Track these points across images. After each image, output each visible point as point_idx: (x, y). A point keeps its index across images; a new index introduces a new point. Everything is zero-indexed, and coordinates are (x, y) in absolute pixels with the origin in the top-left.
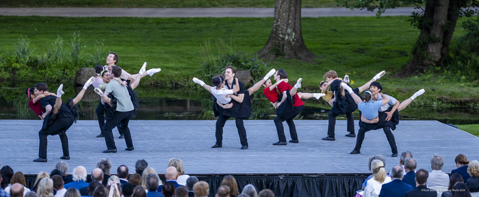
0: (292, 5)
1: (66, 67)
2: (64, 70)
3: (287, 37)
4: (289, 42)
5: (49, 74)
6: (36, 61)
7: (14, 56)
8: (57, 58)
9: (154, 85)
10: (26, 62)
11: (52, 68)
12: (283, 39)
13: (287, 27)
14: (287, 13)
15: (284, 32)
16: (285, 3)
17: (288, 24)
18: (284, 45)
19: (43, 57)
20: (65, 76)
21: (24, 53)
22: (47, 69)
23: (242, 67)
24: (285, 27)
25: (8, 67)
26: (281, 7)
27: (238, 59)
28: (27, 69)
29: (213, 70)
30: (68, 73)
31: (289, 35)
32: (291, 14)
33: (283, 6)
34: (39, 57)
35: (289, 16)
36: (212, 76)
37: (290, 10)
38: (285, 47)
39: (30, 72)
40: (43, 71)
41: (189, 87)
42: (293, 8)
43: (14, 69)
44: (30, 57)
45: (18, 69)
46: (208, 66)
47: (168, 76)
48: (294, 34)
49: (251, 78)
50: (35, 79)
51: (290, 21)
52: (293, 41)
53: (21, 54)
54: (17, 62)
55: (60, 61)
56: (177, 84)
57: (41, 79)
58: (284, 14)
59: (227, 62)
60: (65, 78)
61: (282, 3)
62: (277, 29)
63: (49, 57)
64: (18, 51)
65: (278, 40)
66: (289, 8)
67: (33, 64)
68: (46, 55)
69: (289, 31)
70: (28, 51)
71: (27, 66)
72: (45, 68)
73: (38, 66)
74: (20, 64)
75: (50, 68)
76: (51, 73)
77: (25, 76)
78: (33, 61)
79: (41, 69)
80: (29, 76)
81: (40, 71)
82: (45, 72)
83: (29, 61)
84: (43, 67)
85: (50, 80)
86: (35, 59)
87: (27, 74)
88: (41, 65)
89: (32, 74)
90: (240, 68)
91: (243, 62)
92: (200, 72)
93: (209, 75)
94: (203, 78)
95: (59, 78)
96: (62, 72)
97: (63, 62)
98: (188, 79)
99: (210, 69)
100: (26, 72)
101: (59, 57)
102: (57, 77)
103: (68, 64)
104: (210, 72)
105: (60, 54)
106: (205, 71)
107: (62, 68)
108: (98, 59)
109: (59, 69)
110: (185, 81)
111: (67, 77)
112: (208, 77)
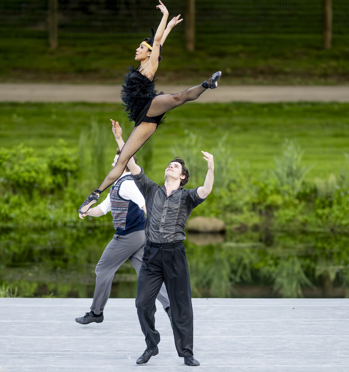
5: (337, 217)
6: (315, 191)
7: (273, 181)
10: (295, 193)
11: (344, 205)
19: (327, 184)
21: (291, 174)
22: (335, 207)
25: (259, 203)
28: (296, 206)
34: (319, 182)
39: (302, 213)
40: (327, 211)
43: (271, 208)
44: (304, 183)
45: (277, 208)
50: (310, 229)
53: (285, 179)
54: (278, 192)
57: (319, 226)
64: (279, 170)
67: (308, 196)
68: (332, 179)
70: (298, 170)
71: (296, 202)
72: (331, 205)
73: (317, 202)
74: (283, 196)
75: (339, 203)
76: (341, 215)
77: (290, 221)
78: (308, 191)
79: (324, 208)
80: (298, 221)
81: (320, 211)
82: (330, 214)
83: (302, 191)
84: (327, 203)
85: (338, 230)
86: (313, 187)
87: (294, 216)
88: (324, 199)
89: (305, 217)
100: (292, 213)
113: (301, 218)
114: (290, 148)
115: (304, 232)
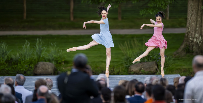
0: (198, 17)
1: (31, 63)
2: (29, 65)
3: (195, 40)
4: (197, 44)
5: (20, 68)
6: (12, 59)
10: (5, 60)
11: (22, 64)
12: (193, 41)
13: (195, 32)
14: (195, 23)
15: (193, 36)
16: (193, 15)
17: (196, 31)
18: (193, 46)
20: (30, 69)
21: (3, 53)
22: (19, 64)
23: (151, 59)
24: (193, 33)
26: (190, 19)
28: (5, 65)
30: (32, 67)
31: (196, 38)
32: (198, 23)
33: (192, 18)
34: (13, 57)
35: (196, 24)
37: (197, 21)
38: (194, 47)
39: (7, 67)
40: (16, 66)
42: (199, 19)
44: (8, 57)
46: (127, 59)
47: (100, 67)
48: (200, 38)
49: (156, 67)
51: (197, 29)
52: (200, 42)
55: (27, 58)
57: (13, 71)
58: (193, 24)
60: (30, 70)
61: (191, 16)
62: (188, 34)
65: (189, 42)
66: (197, 18)
67: (9, 61)
68: (18, 54)
69: (197, 35)
70: (6, 52)
71: (5, 63)
72: (17, 64)
73: (13, 63)
75: (20, 63)
76: (21, 67)
77: (3, 69)
78: (9, 59)
80: (6, 70)
81: (13, 66)
82: (17, 67)
83: (7, 59)
84: (16, 63)
86: (11, 58)
87: (4, 68)
90: (150, 60)
91: (151, 55)
92: (122, 64)
93: (128, 66)
94: (123, 68)
95: (26, 71)
96: (29, 66)
97: (30, 59)
98: (113, 69)
99: (128, 61)
100: (4, 67)
101: (26, 56)
102: (24, 70)
103: (33, 60)
104: (128, 63)
105: (27, 53)
106: (125, 63)
107: (29, 64)
108: (53, 56)
109: (27, 64)
110: (112, 70)
111: (32, 70)
112: (127, 67)
114: (3, 44)
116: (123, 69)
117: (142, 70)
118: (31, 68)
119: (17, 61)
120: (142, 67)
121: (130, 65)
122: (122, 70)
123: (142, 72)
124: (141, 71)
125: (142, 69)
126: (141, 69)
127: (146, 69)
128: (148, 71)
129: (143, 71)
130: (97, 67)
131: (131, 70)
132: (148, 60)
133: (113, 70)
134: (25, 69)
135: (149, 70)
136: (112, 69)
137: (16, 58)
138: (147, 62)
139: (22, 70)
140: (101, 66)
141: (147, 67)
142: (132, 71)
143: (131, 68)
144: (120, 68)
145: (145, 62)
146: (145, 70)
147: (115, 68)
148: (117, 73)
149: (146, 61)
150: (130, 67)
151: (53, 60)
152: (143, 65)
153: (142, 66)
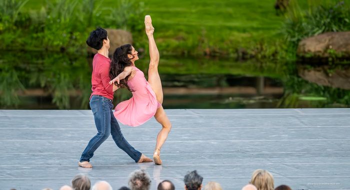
1: (75, 28)
2: (71, 33)
5: (49, 40)
6: (29, 20)
8: (60, 15)
9: (210, 55)
10: (14, 20)
11: (54, 30)
19: (38, 13)
20: (73, 42)
21: (9, 6)
22: (46, 32)
23: (345, 26)
27: (340, 13)
28: (15, 31)
29: (301, 30)
30: (78, 37)
34: (33, 14)
36: (299, 40)
39: (20, 37)
40: (40, 35)
41: (264, 57)
44: (19, 14)
46: (293, 25)
47: (231, 42)
50: (28, 48)
53: (5, 8)
55: (65, 19)
56: (244, 53)
57: (36, 46)
59: (321, 17)
60: (73, 45)
63: (48, 13)
64: (1, 4)
67: (24, 24)
68: (43, 10)
70: (16, 4)
71: (15, 28)
72: (43, 30)
73: (32, 28)
74: (4, 23)
75: (49, 29)
76: (52, 38)
77: (12, 42)
78: (24, 19)
79: (37, 32)
80: (18, 42)
82: (44, 37)
83: (19, 19)
84: (40, 28)
85: (51, 49)
86: (27, 16)
87: (15, 39)
88: (36, 25)
89: (23, 39)
90: (342, 28)
91: (346, 17)
92: (280, 35)
93: (295, 39)
94: (285, 43)
95: (65, 46)
96: (69, 35)
97: (70, 20)
98: (261, 45)
99: (296, 29)
100: (13, 37)
101: (63, 13)
102: (61, 44)
103: (78, 24)
104: (296, 34)
105: (66, 8)
106: (289, 33)
107: (69, 30)
108: (124, 15)
109: (65, 31)
110: (257, 49)
111: (77, 44)
112: (294, 42)
113: (20, 40)
115: (23, 51)
116: (285, 47)
117: (331, 49)
118: (76, 40)
119: (43, 24)
120: (331, 43)
121: (300, 37)
122: (282, 48)
123: (330, 53)
124: (329, 51)
125: (331, 47)
126: (327, 48)
127: (339, 47)
128: (342, 52)
129: (332, 51)
130: (222, 41)
131: (306, 50)
132: (339, 27)
133: (262, 49)
134: (63, 43)
135: (344, 50)
136: (259, 46)
137: (39, 17)
138: (337, 31)
139: (55, 43)
140: (232, 38)
141: (341, 43)
142: (309, 51)
143: (304, 45)
144: (277, 43)
145: (332, 31)
146: (336, 50)
147: (266, 44)
148: (271, 53)
149: (334, 29)
150: (301, 43)
151: (124, 23)
152: (332, 38)
153: (329, 40)
